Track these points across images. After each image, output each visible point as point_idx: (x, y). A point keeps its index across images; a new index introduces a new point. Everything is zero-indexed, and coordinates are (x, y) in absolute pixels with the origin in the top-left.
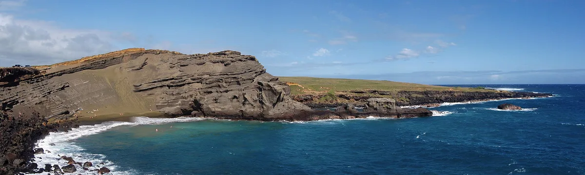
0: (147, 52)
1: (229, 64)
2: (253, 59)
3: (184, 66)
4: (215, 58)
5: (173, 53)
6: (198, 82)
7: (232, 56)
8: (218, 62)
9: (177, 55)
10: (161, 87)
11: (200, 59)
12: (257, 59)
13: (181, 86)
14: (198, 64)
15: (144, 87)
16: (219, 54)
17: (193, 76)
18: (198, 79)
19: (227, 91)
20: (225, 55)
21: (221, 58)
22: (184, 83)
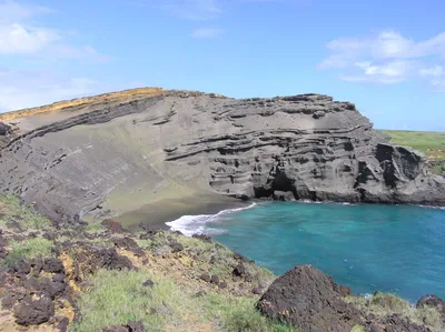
0: (170, 94)
1: (323, 116)
2: (351, 108)
3: (239, 117)
4: (288, 105)
5: (212, 96)
6: (273, 144)
7: (320, 102)
8: (298, 112)
9: (219, 100)
10: (207, 151)
11: (264, 107)
12: (357, 107)
13: (244, 150)
14: (262, 115)
15: (182, 150)
16: (295, 99)
17: (262, 134)
18: (272, 138)
19: (332, 159)
20: (306, 100)
21: (301, 106)
22: (251, 145)
